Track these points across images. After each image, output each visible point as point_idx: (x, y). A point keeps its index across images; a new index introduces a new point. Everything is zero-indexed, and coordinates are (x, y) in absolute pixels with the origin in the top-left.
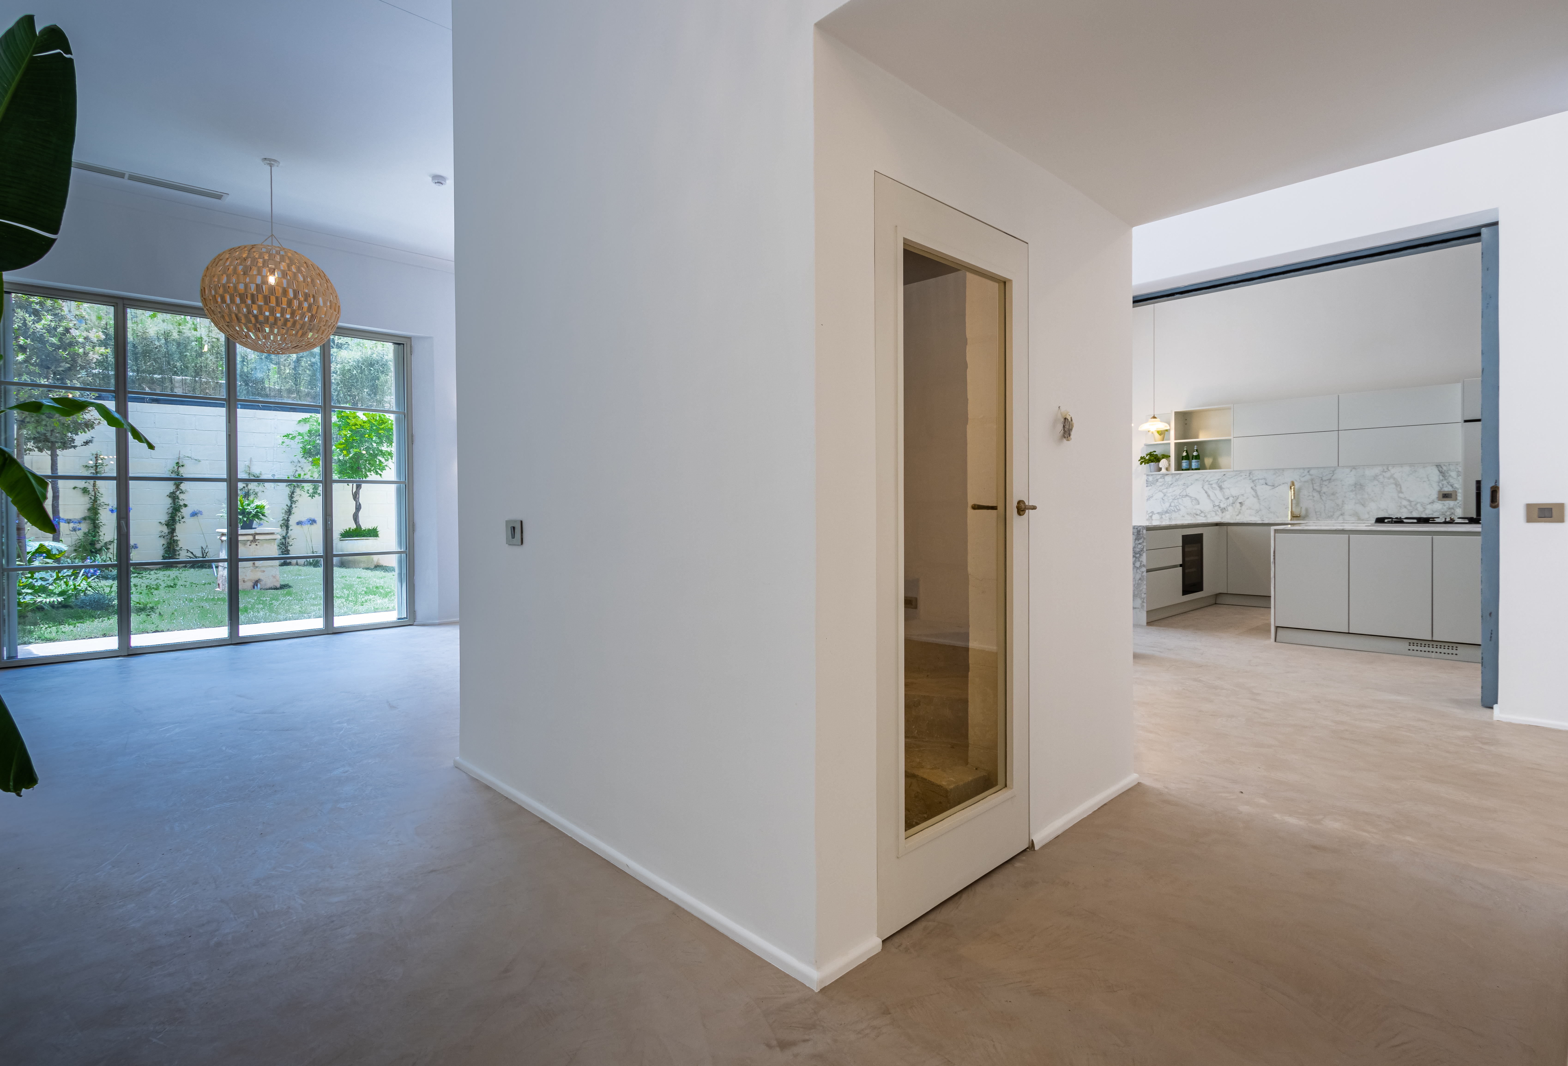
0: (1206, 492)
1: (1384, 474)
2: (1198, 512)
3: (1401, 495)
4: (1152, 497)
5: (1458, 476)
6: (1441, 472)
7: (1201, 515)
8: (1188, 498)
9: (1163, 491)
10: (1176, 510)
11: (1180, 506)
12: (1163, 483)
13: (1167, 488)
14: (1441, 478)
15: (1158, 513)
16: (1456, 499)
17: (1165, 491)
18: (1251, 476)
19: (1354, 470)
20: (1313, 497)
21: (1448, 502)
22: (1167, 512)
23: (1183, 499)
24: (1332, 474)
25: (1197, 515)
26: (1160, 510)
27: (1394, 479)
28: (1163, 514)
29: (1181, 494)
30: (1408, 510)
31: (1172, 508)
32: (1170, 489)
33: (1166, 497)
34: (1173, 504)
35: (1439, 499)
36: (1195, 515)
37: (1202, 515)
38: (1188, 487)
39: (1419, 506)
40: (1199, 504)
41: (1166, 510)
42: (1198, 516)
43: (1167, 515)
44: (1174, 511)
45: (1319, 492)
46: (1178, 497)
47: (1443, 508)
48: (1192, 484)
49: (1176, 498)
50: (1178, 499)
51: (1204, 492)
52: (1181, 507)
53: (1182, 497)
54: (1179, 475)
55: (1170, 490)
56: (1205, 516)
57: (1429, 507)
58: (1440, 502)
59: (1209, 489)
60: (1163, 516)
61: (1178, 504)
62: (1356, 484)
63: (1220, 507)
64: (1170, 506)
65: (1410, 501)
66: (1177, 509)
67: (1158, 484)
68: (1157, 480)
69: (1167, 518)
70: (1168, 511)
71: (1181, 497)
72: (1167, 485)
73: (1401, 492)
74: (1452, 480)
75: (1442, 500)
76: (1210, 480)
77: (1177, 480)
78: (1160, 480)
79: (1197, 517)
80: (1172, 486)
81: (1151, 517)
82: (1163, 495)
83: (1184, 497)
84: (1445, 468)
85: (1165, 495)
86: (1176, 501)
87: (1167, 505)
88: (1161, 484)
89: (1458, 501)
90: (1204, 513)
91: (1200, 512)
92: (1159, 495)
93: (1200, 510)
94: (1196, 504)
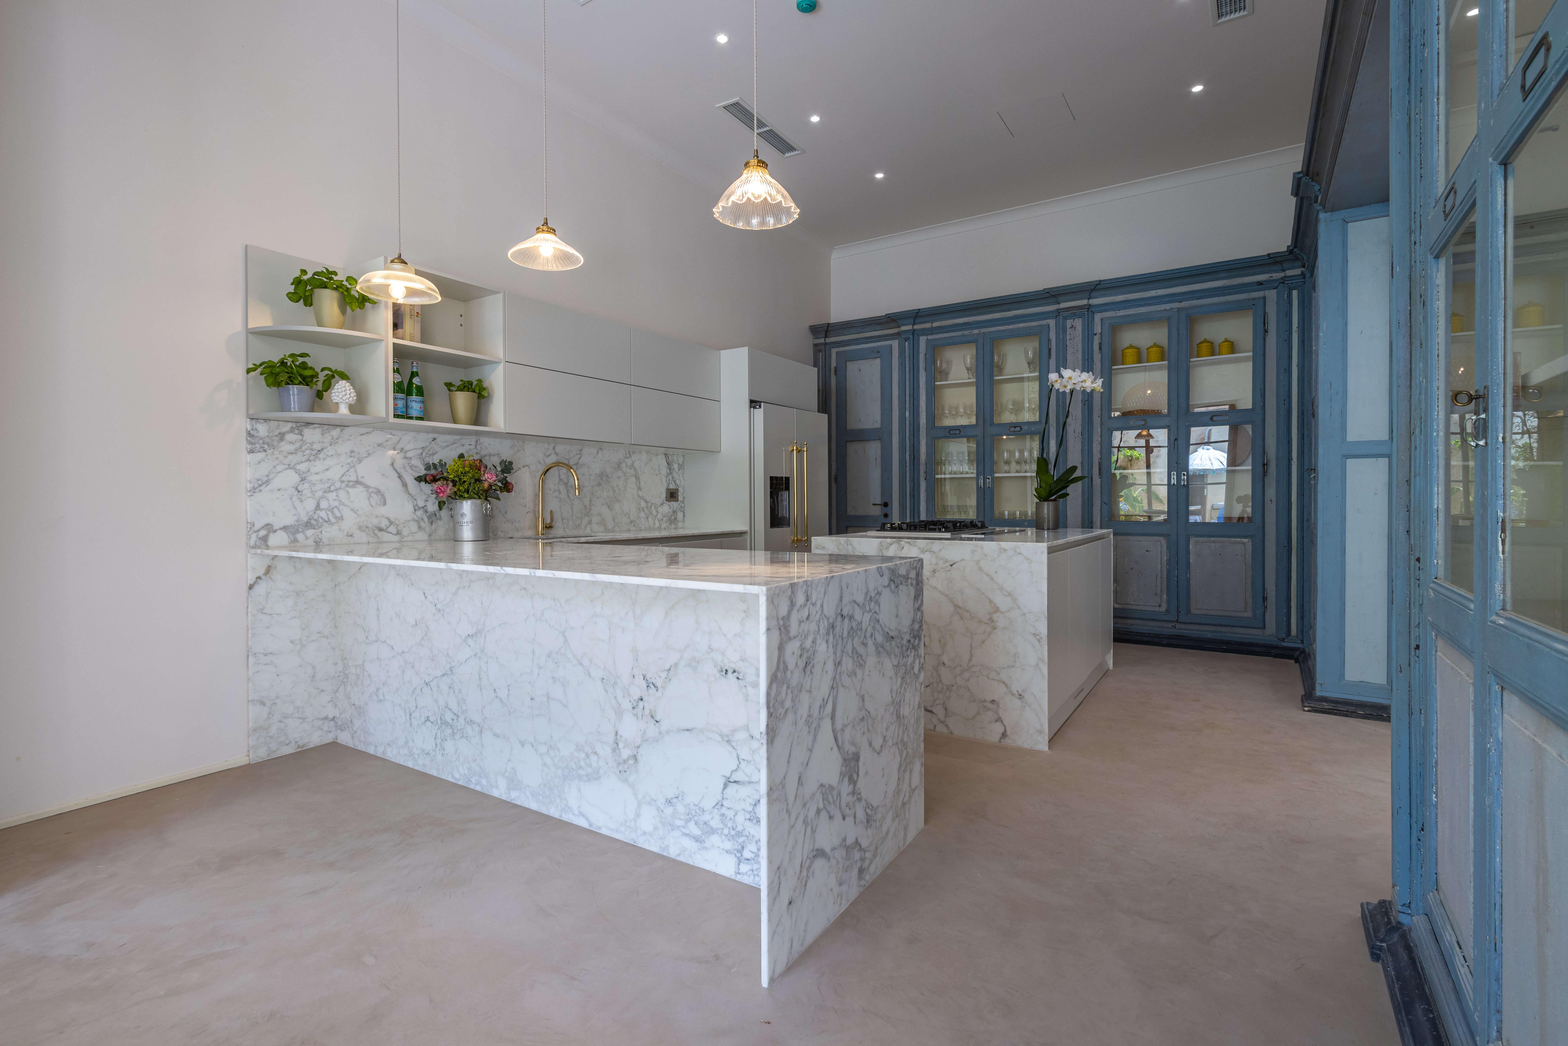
0: (400, 477)
1: (626, 460)
2: (384, 523)
3: (640, 493)
4: (267, 482)
5: (679, 470)
6: (668, 464)
7: (389, 530)
8: (360, 488)
9: (298, 467)
10: (333, 520)
11: (341, 507)
12: (297, 445)
13: (308, 460)
14: (668, 471)
15: (285, 528)
16: (677, 500)
17: (302, 467)
18: (478, 447)
19: (600, 452)
20: (560, 492)
21: (673, 503)
22: (308, 525)
23: (349, 489)
24: (579, 456)
25: (381, 530)
26: (290, 521)
27: (635, 469)
28: (297, 532)
29: (344, 478)
30: (646, 514)
31: (323, 514)
32: (318, 463)
33: (306, 485)
34: (324, 504)
36: (377, 531)
37: (392, 529)
38: (360, 461)
39: (653, 508)
40: (385, 504)
41: (305, 519)
42: (383, 533)
43: (310, 532)
44: (328, 521)
45: (566, 484)
46: (338, 484)
47: (669, 512)
48: (369, 454)
49: (332, 488)
50: (337, 490)
51: (396, 475)
52: (346, 512)
53: (347, 486)
54: (338, 430)
55: (319, 466)
56: (398, 533)
57: (660, 509)
58: (667, 503)
59: (404, 468)
60: (300, 537)
61: (336, 503)
62: (602, 474)
63: (426, 512)
64: (318, 507)
65: (647, 502)
66: (336, 517)
67: (285, 447)
68: (282, 436)
69: (311, 542)
70: (313, 522)
71: (343, 485)
72: (308, 452)
73: (639, 489)
74: (675, 475)
75: (668, 501)
76: (407, 448)
77: (334, 442)
78: (290, 437)
79: (379, 534)
80: (321, 456)
81: (265, 539)
82: (296, 478)
83: (353, 487)
84: (670, 458)
85: (303, 480)
86: (331, 496)
87: (310, 504)
88: (291, 448)
89: (679, 502)
90: (396, 526)
91: (388, 523)
92: (289, 479)
93: (388, 519)
94: (379, 503)
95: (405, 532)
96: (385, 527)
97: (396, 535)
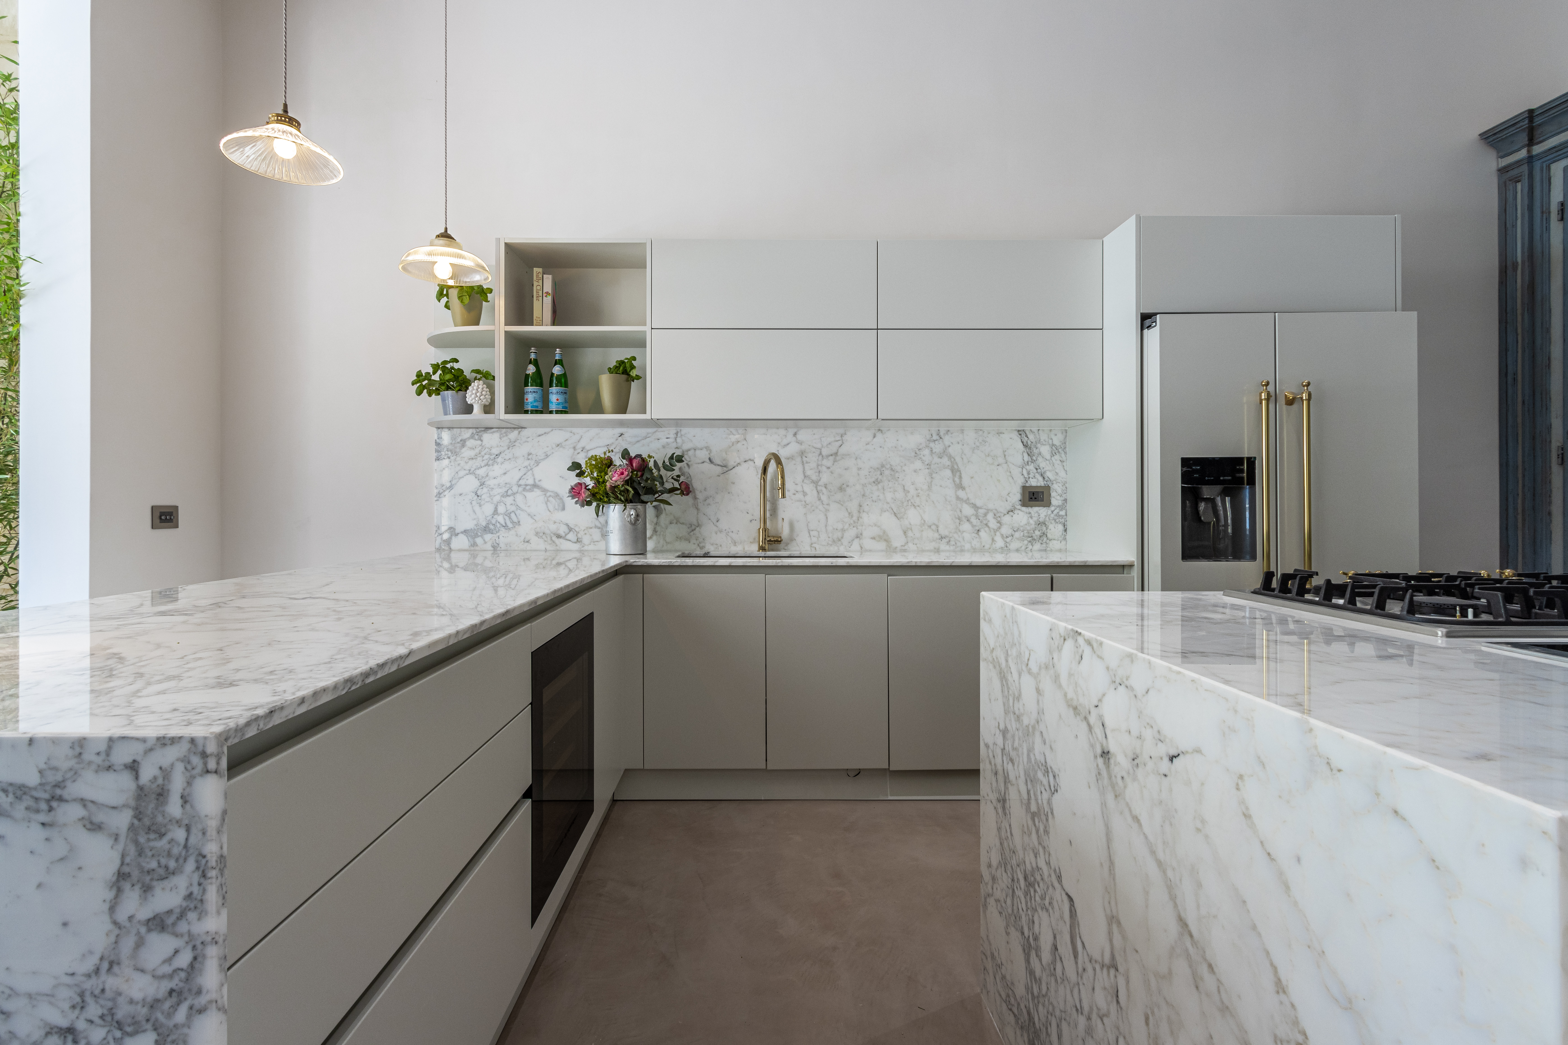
1: (932, 445)
2: (562, 530)
3: (961, 493)
4: (451, 487)
5: (1052, 455)
6: (1025, 446)
7: (568, 537)
8: (537, 492)
9: (478, 472)
10: (510, 525)
11: (518, 512)
12: (477, 451)
13: (487, 465)
14: (1026, 458)
15: (465, 532)
16: (1049, 504)
17: (481, 472)
18: (679, 440)
19: (879, 435)
20: (805, 494)
21: (1036, 509)
22: (486, 529)
23: (525, 493)
24: (840, 442)
25: (559, 536)
26: (470, 525)
27: (950, 457)
28: (476, 536)
29: (521, 482)
30: (973, 526)
31: (500, 519)
32: (496, 467)
33: (485, 490)
34: (501, 509)
35: (1024, 503)
36: (554, 538)
37: (571, 536)
38: (537, 463)
39: (990, 516)
40: (563, 509)
41: (484, 524)
42: (561, 540)
43: (488, 537)
44: (505, 526)
45: (816, 483)
46: (515, 489)
47: (1028, 523)
48: (547, 456)
49: (510, 492)
50: (514, 494)
52: (523, 517)
53: (524, 490)
54: (516, 432)
55: (497, 470)
56: (578, 541)
57: (1006, 519)
58: (1024, 509)
60: (479, 540)
61: (513, 508)
62: (883, 466)
64: (496, 512)
65: (975, 507)
66: (513, 522)
67: (466, 453)
68: (463, 442)
69: (488, 546)
70: (491, 527)
71: (521, 489)
72: (487, 457)
73: (960, 487)
74: (1042, 464)
75: (1027, 506)
76: (588, 448)
77: (511, 445)
78: (471, 443)
79: (557, 541)
80: (499, 460)
81: (448, 542)
82: (476, 483)
83: (531, 490)
84: (1031, 437)
85: (482, 484)
86: (509, 500)
87: (488, 509)
88: (472, 453)
89: (1052, 508)
90: (575, 533)
91: (567, 531)
92: (469, 484)
93: (567, 525)
94: (557, 507)
95: (586, 540)
96: (563, 535)
97: (575, 543)
